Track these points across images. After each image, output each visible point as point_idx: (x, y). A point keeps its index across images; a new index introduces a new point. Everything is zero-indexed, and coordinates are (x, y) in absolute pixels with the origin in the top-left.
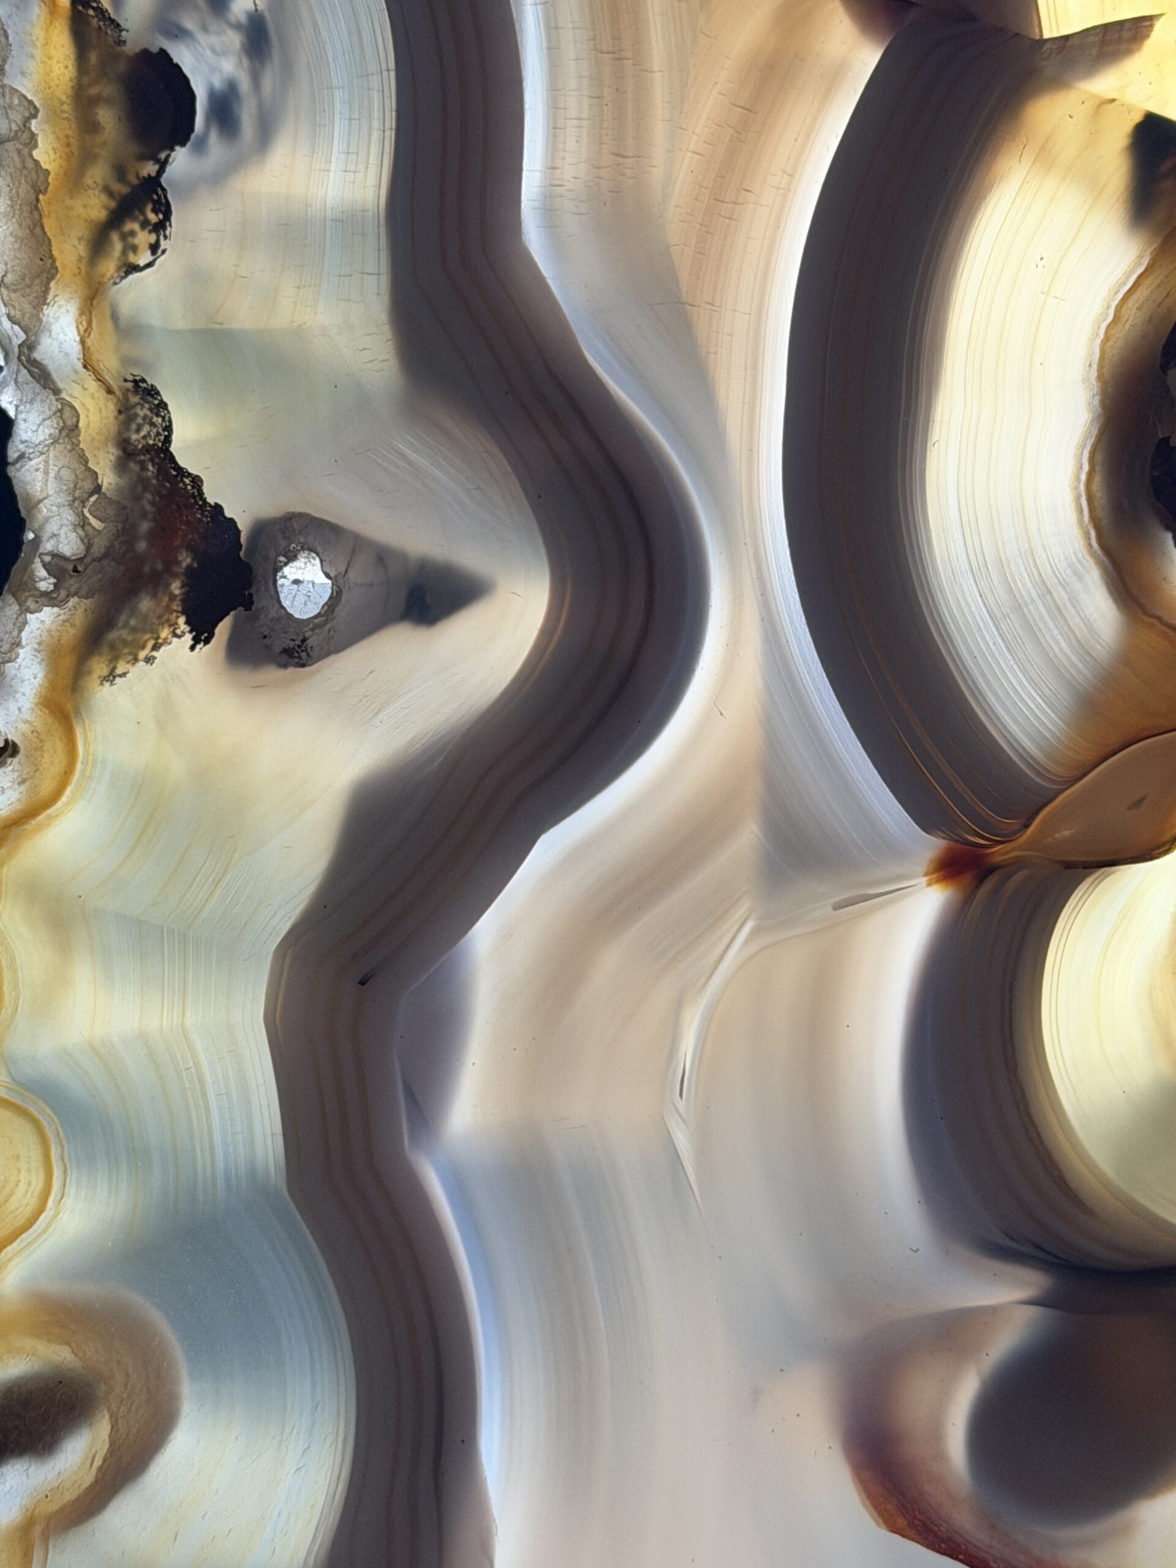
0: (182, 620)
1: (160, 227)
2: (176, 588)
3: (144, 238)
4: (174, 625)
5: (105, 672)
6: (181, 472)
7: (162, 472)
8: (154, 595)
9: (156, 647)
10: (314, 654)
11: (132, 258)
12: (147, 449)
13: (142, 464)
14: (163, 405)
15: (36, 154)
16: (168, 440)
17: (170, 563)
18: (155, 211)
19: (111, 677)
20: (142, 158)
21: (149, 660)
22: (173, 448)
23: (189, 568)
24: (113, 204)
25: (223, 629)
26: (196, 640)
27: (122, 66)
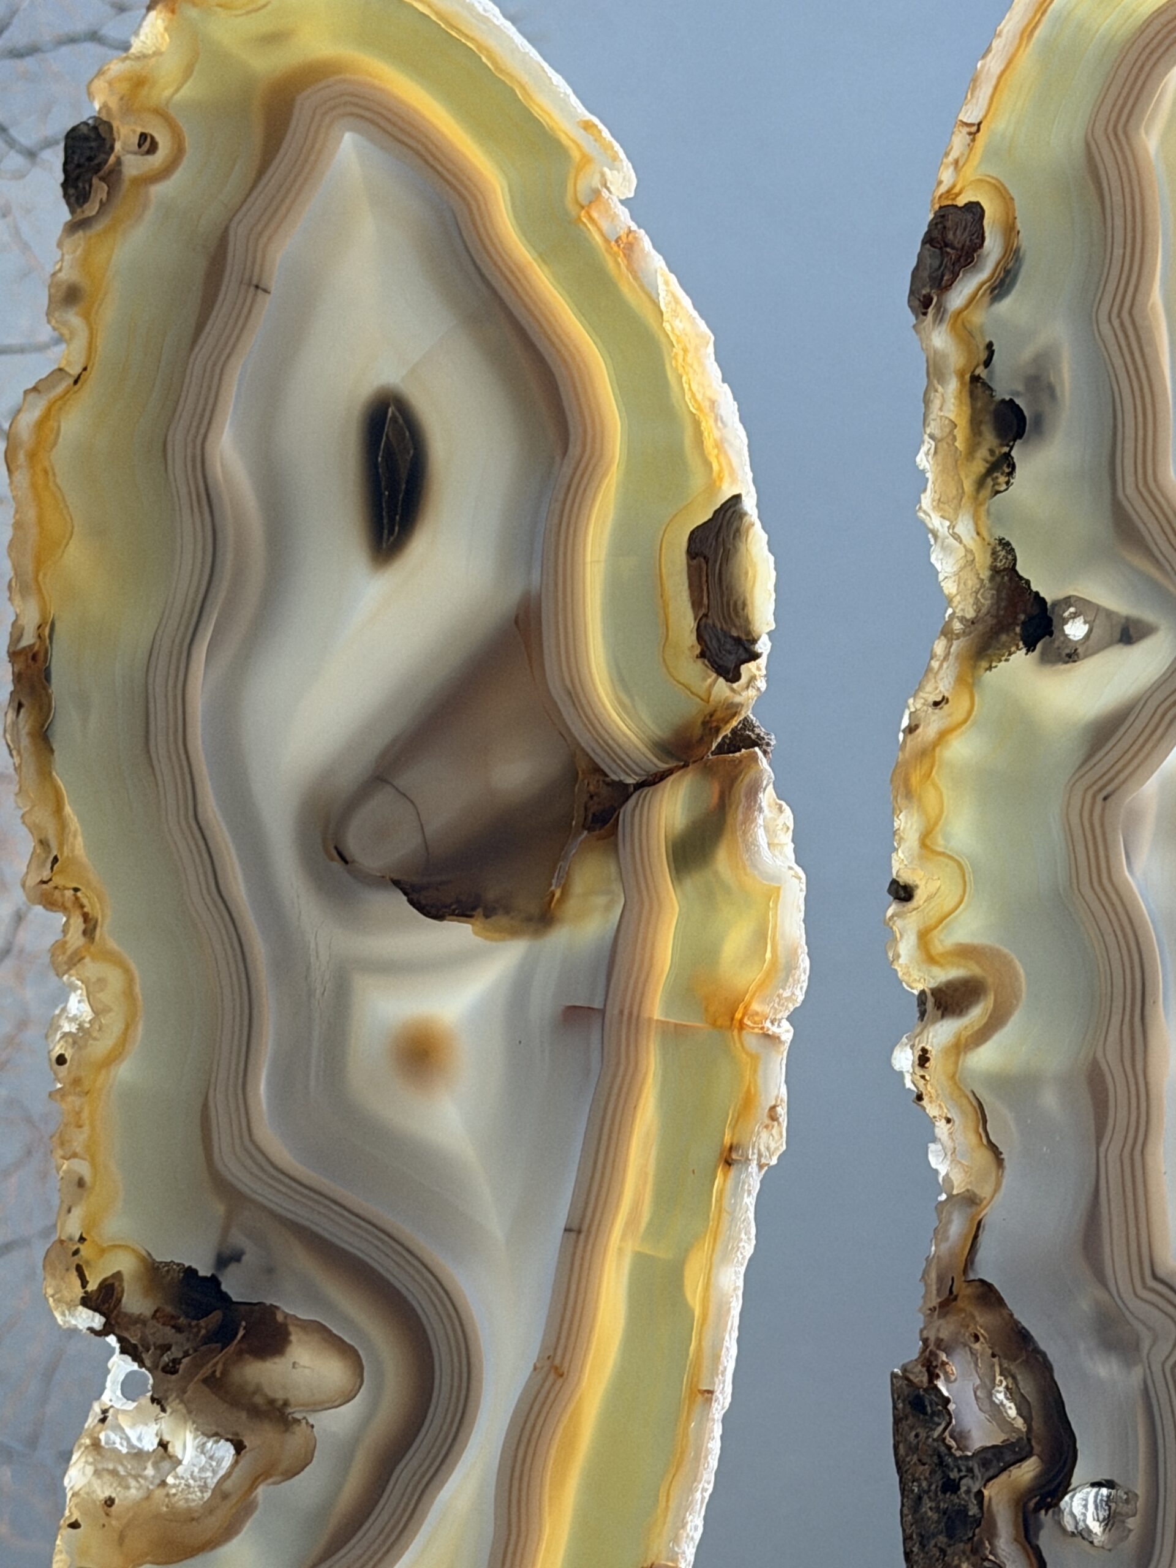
0: (1021, 645)
1: (1010, 474)
2: (1018, 629)
3: (1002, 479)
4: (1017, 646)
5: (987, 666)
6: (1021, 578)
7: (1011, 580)
8: (1008, 635)
9: (1010, 654)
10: (1081, 655)
11: (997, 488)
12: (1005, 570)
13: (1003, 577)
14: (1013, 550)
15: (957, 444)
16: (1015, 564)
17: (1015, 618)
18: (1008, 467)
19: (990, 668)
20: (1002, 445)
21: (1007, 660)
22: (1018, 568)
23: (1024, 623)
24: (988, 465)
25: (1039, 646)
26: (1028, 651)
27: (992, 407)
